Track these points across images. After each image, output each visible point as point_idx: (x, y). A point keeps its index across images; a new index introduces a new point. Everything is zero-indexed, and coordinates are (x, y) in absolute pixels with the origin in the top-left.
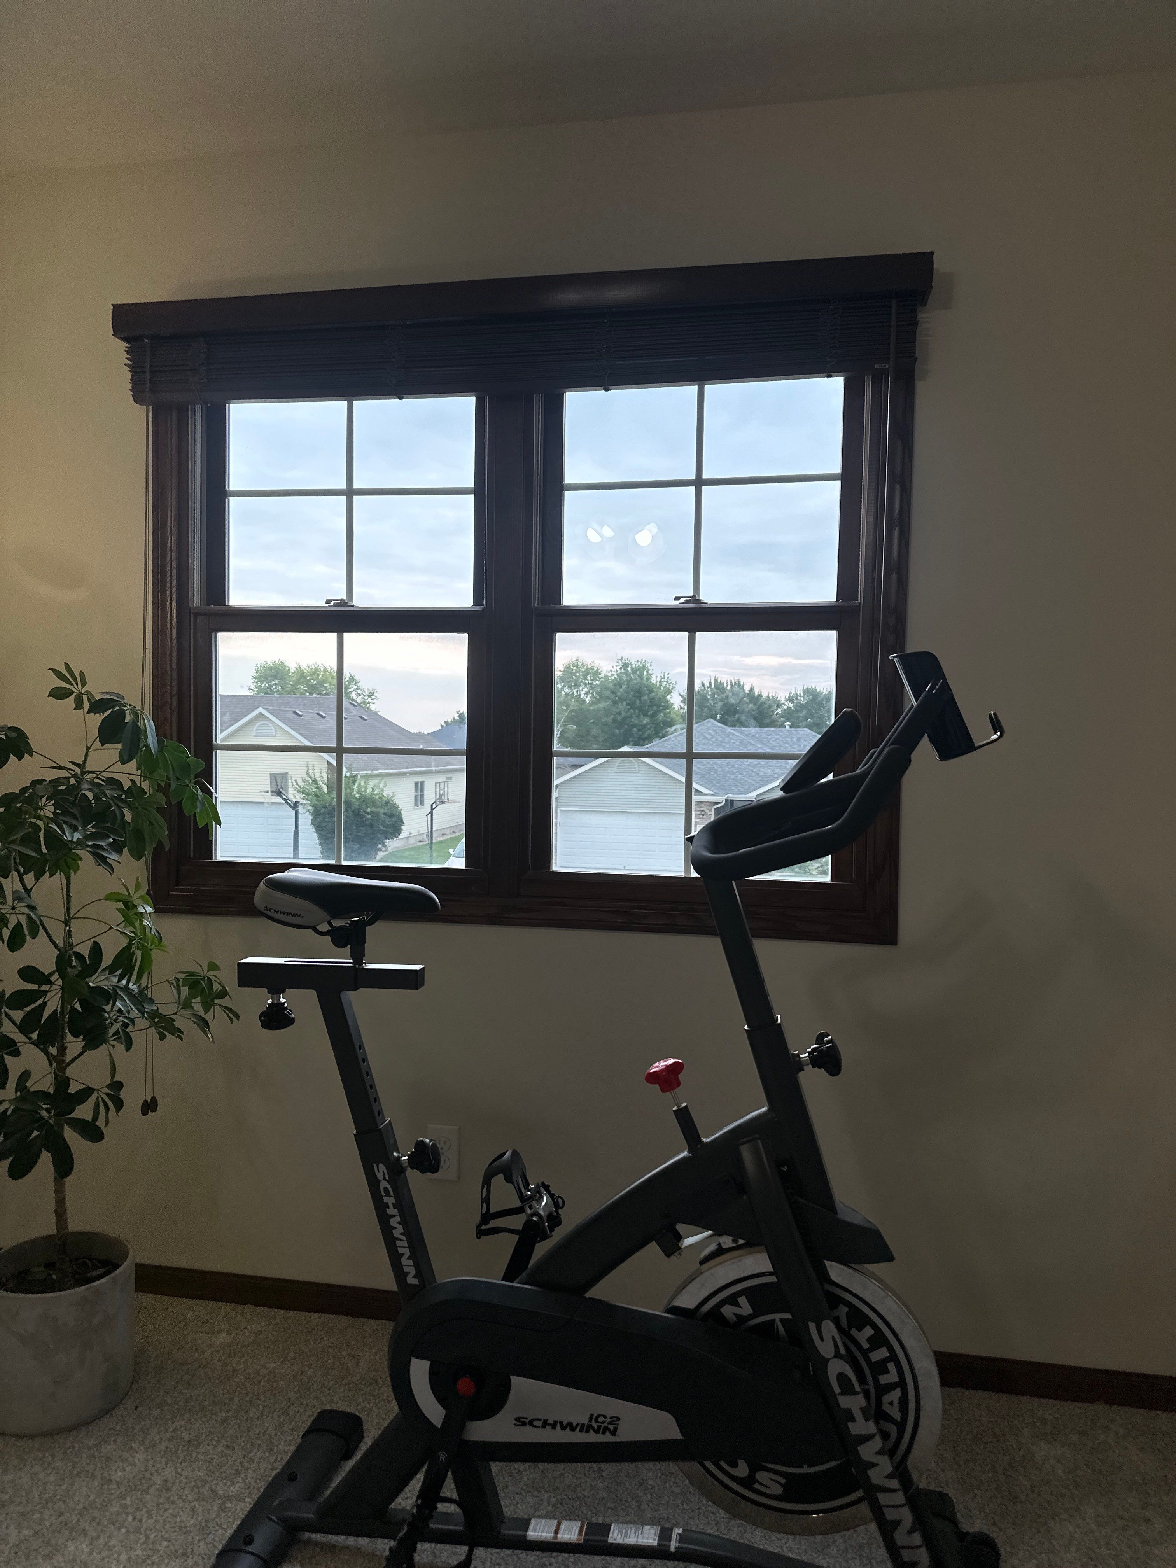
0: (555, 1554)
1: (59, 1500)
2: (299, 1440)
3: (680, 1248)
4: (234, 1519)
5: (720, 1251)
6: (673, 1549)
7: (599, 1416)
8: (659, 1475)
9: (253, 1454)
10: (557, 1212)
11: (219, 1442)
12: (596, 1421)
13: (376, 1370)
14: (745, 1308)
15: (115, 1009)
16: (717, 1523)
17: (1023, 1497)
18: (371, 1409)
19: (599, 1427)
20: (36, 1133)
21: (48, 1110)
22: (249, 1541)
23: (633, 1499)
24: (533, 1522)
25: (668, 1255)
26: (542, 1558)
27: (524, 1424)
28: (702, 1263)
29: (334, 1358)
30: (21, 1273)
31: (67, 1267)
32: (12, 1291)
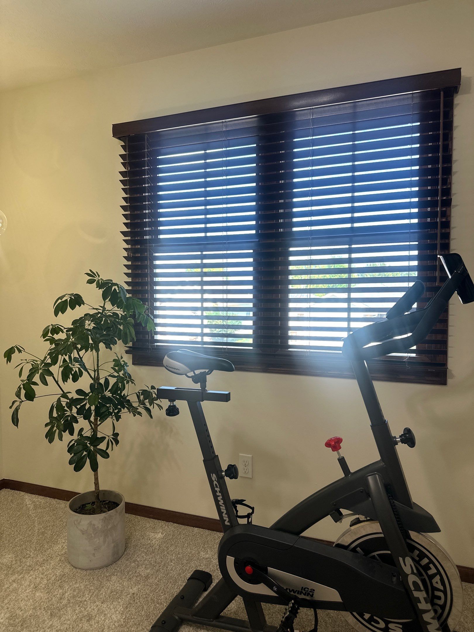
2: (187, 581)
4: (159, 612)
5: (359, 522)
7: (305, 588)
12: (304, 590)
19: (306, 593)
20: (85, 453)
22: (163, 622)
25: (336, 522)
28: (351, 526)
30: (83, 505)
31: (99, 504)
32: (79, 513)
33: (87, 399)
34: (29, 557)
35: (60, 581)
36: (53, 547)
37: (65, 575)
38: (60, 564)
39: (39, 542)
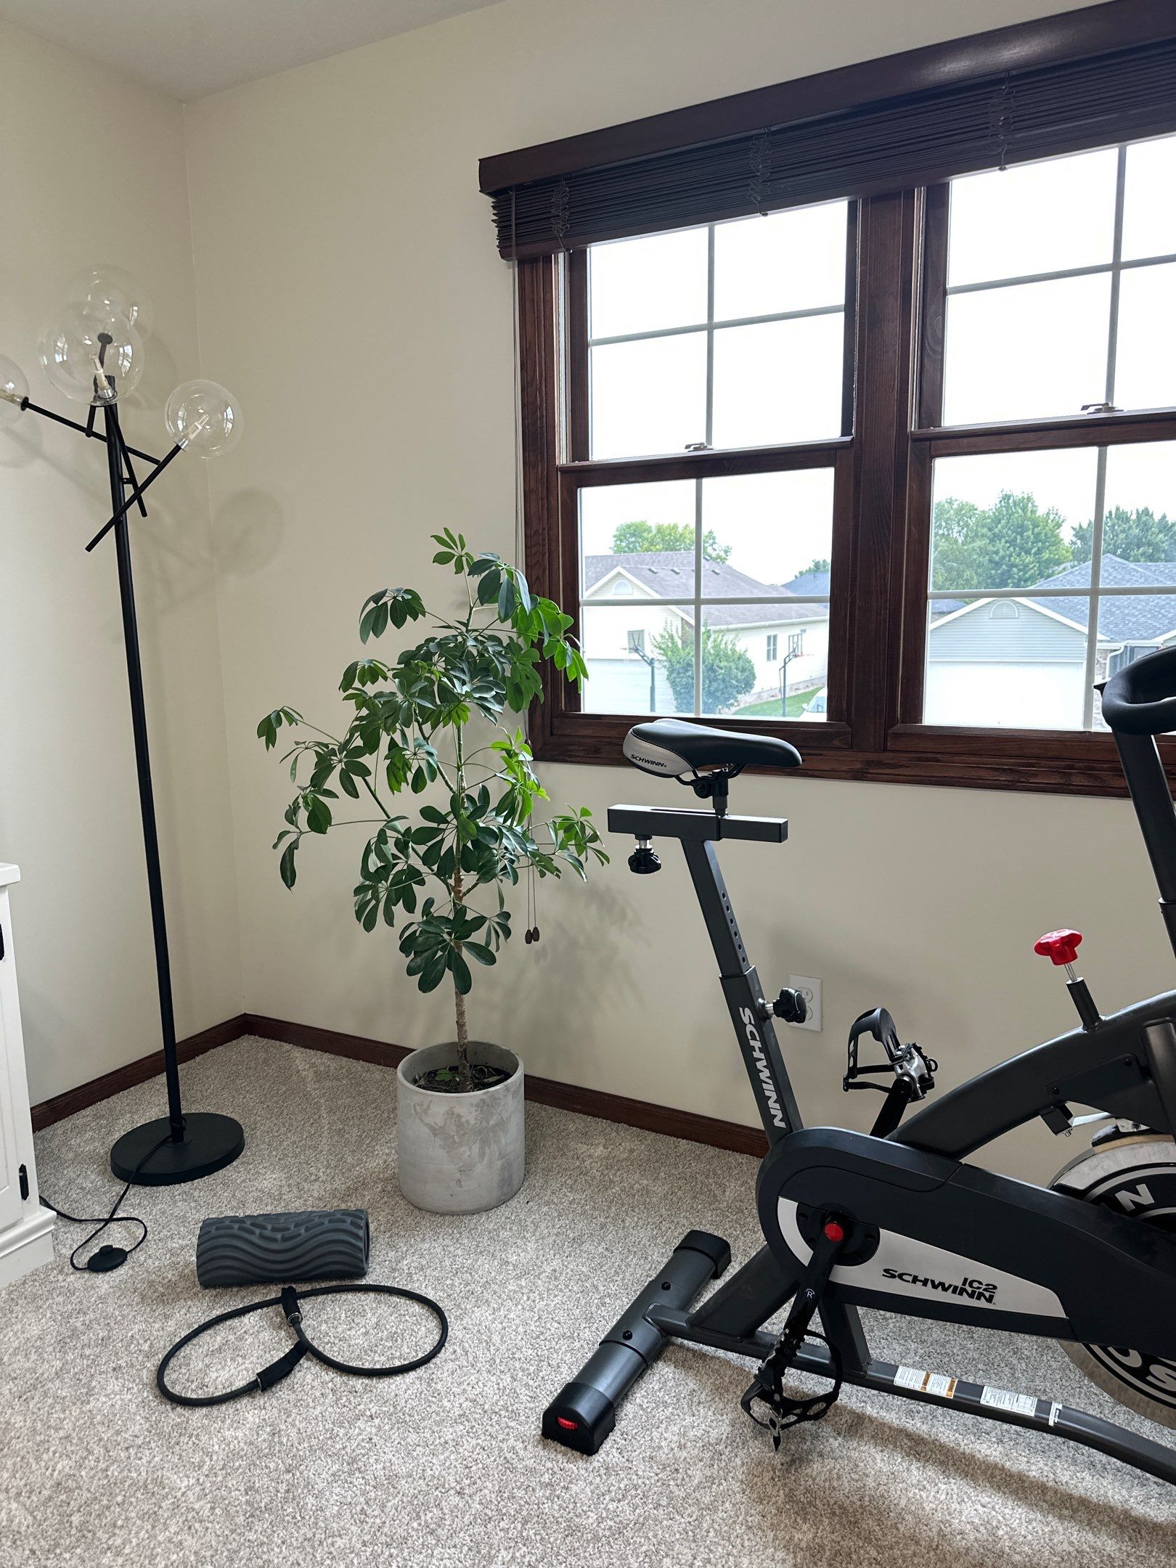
0: (922, 1403)
2: (671, 1254)
3: (1070, 1126)
4: (614, 1314)
5: (1118, 1135)
6: (1051, 1423)
7: (972, 1282)
8: (1035, 1347)
9: (629, 1259)
10: (929, 1075)
11: (599, 1244)
12: (971, 1285)
13: (741, 1201)
14: (1145, 1196)
15: (502, 847)
16: (1100, 1405)
18: (738, 1237)
19: (973, 1292)
20: (440, 953)
21: (449, 934)
22: (628, 1337)
23: (1007, 1366)
24: (901, 1369)
25: (1056, 1133)
26: (909, 1404)
27: (893, 1276)
28: (1095, 1144)
29: (702, 1183)
30: (430, 1073)
31: (468, 1072)
32: (424, 1088)
33: (444, 830)
34: (315, 1180)
35: (388, 1234)
36: (366, 1162)
37: (397, 1221)
38: (385, 1199)
39: (333, 1149)
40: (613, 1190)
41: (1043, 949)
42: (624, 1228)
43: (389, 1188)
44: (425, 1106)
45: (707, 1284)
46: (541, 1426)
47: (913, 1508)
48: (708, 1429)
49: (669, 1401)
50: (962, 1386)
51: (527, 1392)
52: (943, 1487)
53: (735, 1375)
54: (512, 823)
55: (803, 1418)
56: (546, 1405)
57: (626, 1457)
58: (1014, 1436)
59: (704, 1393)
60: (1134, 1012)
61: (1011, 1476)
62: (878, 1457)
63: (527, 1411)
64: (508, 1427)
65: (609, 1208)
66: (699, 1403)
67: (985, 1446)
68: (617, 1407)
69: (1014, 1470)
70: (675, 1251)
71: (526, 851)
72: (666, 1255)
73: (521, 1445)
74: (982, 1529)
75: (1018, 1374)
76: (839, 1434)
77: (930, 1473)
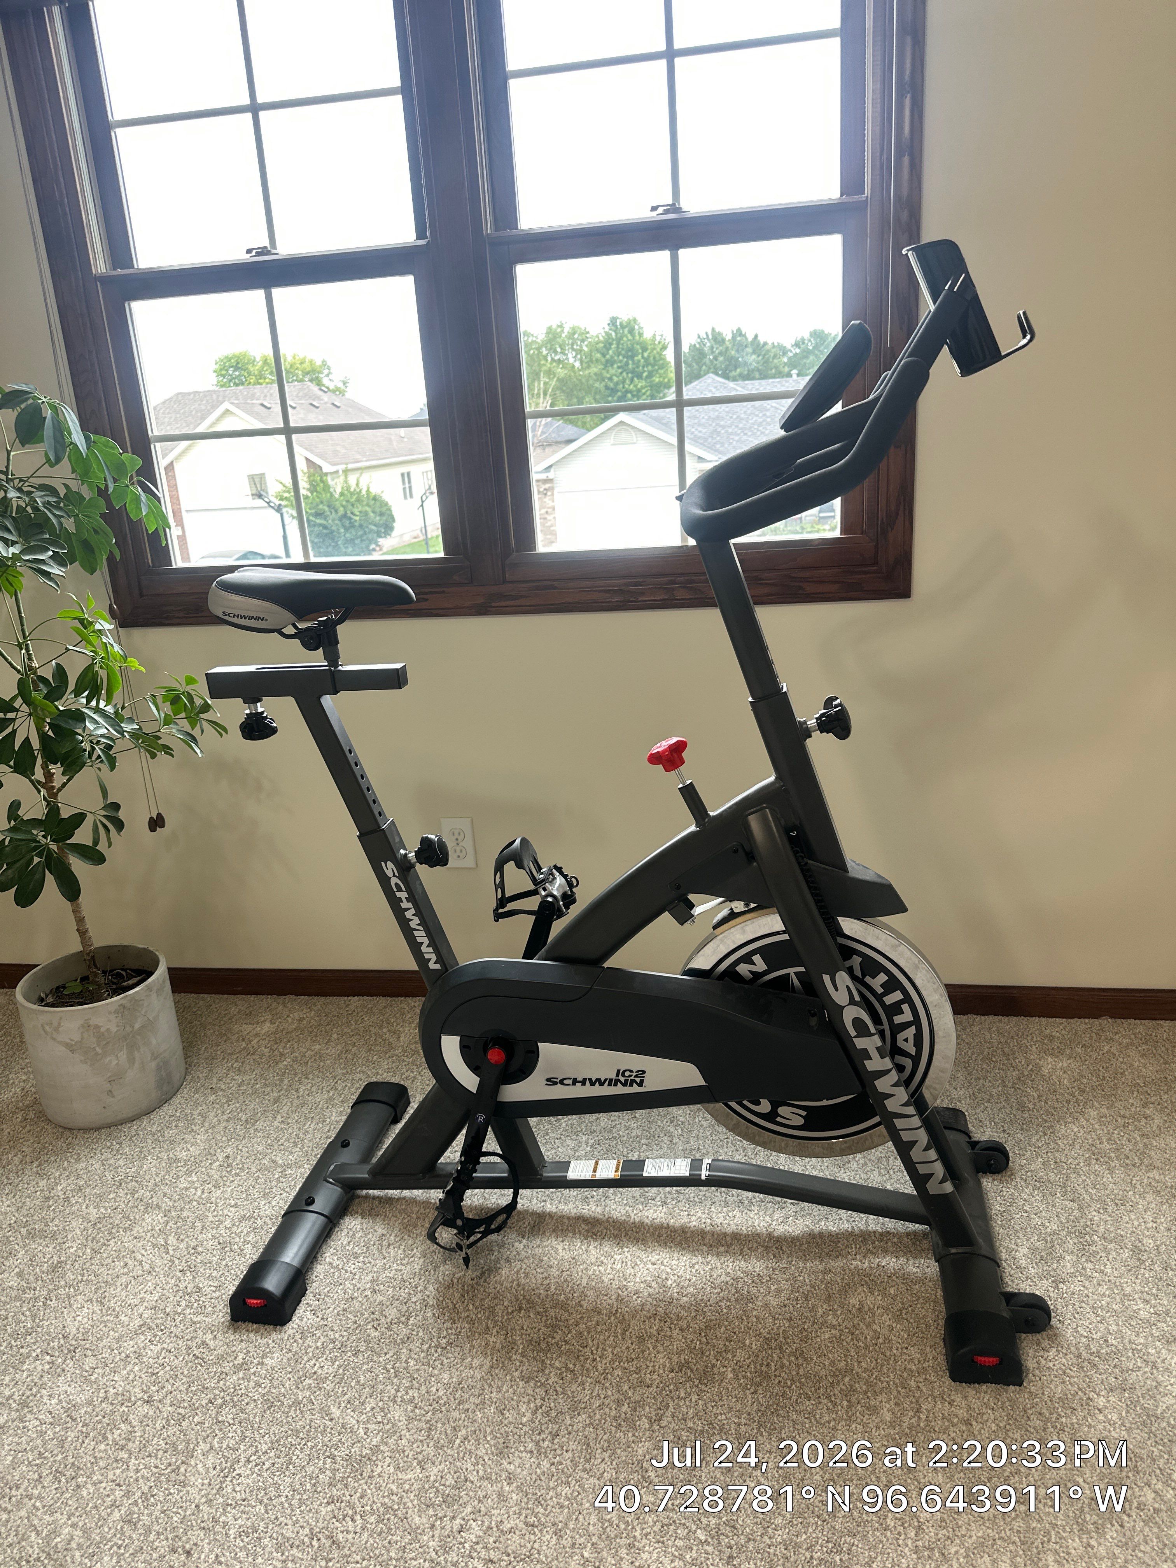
0: (594, 1189)
1: (132, 1180)
2: (349, 1111)
3: (693, 916)
4: (296, 1184)
5: (732, 915)
6: (703, 1177)
7: (624, 1072)
8: (687, 1114)
9: (307, 1126)
10: (571, 891)
11: (274, 1119)
12: (623, 1075)
14: (760, 965)
16: (745, 1149)
17: (1031, 1106)
18: (412, 1080)
19: (626, 1081)
20: (36, 860)
21: (45, 837)
22: (310, 1201)
23: (666, 1135)
24: (574, 1163)
26: (581, 1193)
27: (555, 1083)
28: (715, 928)
29: (376, 1035)
30: (58, 988)
31: (101, 979)
32: (53, 1006)
33: (14, 720)
40: (285, 1063)
41: (655, 759)
42: (298, 1097)
43: (32, 1115)
44: (55, 1024)
45: (387, 1130)
46: (229, 1311)
47: (594, 1284)
48: (400, 1267)
49: (359, 1251)
50: (628, 1164)
51: (211, 1283)
52: (618, 1257)
53: (422, 1210)
54: (98, 703)
55: (485, 1234)
56: (232, 1289)
57: (321, 1316)
58: (675, 1196)
59: (393, 1235)
60: (736, 804)
61: (675, 1231)
62: (560, 1247)
63: (213, 1301)
64: (194, 1323)
65: (282, 1081)
66: (389, 1245)
67: (652, 1211)
68: (307, 1271)
69: (677, 1225)
70: (352, 1107)
71: (121, 732)
72: (344, 1113)
73: (211, 1336)
74: (654, 1284)
75: (675, 1140)
76: (523, 1237)
77: (606, 1249)
